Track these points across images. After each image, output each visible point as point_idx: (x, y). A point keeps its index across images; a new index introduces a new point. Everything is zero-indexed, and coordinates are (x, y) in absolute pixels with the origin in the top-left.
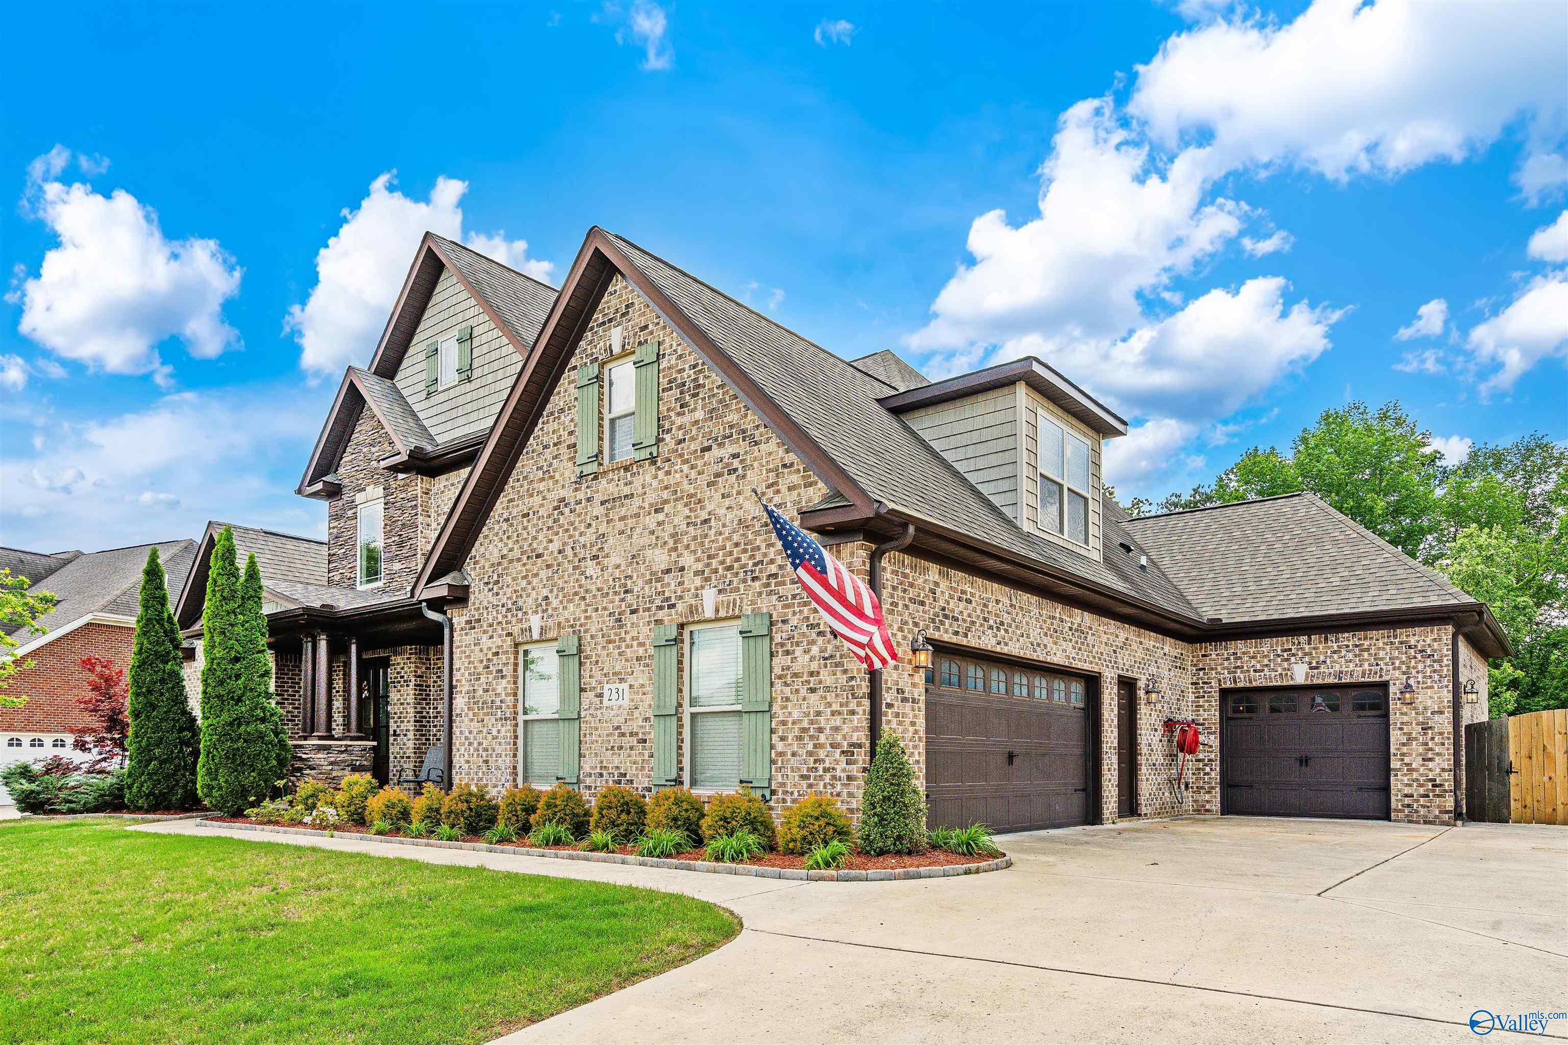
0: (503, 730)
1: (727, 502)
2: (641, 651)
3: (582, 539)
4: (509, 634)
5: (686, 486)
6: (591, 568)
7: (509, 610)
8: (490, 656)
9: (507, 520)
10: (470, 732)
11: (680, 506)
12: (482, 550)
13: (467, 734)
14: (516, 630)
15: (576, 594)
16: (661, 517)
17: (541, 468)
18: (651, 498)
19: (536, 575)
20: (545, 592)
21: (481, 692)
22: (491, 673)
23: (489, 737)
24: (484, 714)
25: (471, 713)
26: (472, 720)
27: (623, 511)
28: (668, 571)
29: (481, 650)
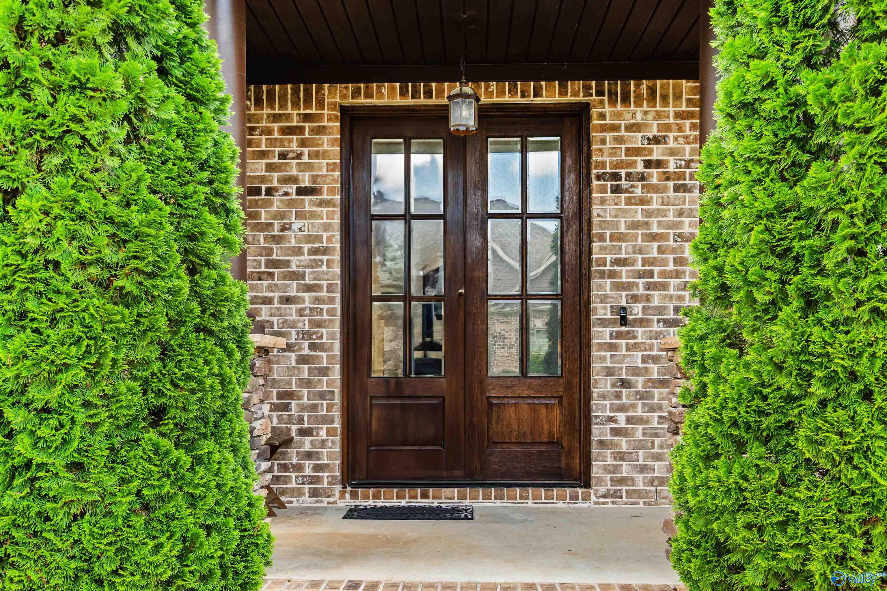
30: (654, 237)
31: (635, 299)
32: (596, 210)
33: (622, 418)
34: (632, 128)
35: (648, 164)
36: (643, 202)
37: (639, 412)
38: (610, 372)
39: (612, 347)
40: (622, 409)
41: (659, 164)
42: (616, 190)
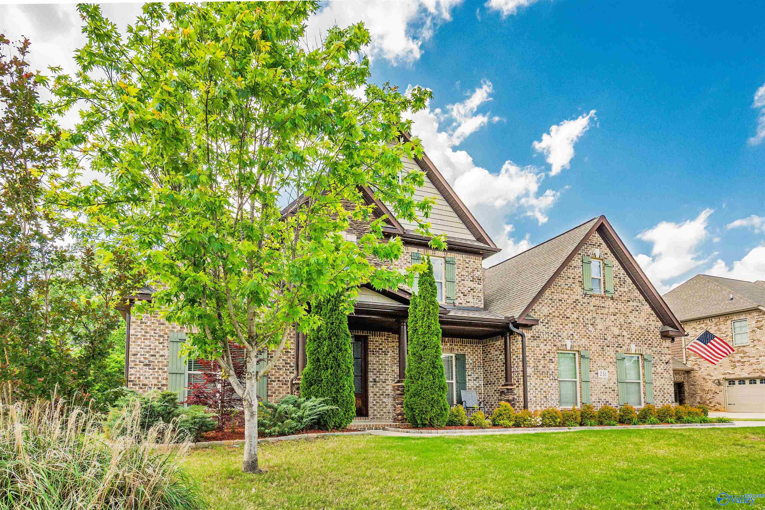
0: (554, 384)
1: (636, 319)
2: (611, 360)
3: (586, 317)
4: (555, 345)
5: (623, 310)
6: (591, 328)
7: (554, 336)
8: (545, 352)
9: (552, 300)
10: (536, 384)
11: (622, 316)
12: (538, 308)
13: (534, 385)
14: (559, 344)
15: (585, 336)
16: (615, 317)
17: (567, 285)
18: (611, 310)
19: (567, 325)
20: (571, 332)
21: (541, 367)
22: (546, 360)
23: (547, 387)
24: (544, 377)
25: (536, 376)
26: (537, 379)
27: (602, 312)
28: (619, 336)
29: (540, 350)
30: (380, 364)
31: (377, 377)
32: (369, 358)
33: (375, 402)
34: (376, 341)
35: (379, 349)
36: (378, 357)
37: (378, 401)
38: (372, 392)
39: (373, 387)
40: (375, 400)
41: (381, 349)
42: (373, 354)
